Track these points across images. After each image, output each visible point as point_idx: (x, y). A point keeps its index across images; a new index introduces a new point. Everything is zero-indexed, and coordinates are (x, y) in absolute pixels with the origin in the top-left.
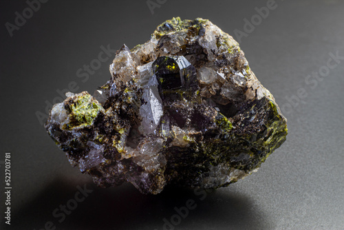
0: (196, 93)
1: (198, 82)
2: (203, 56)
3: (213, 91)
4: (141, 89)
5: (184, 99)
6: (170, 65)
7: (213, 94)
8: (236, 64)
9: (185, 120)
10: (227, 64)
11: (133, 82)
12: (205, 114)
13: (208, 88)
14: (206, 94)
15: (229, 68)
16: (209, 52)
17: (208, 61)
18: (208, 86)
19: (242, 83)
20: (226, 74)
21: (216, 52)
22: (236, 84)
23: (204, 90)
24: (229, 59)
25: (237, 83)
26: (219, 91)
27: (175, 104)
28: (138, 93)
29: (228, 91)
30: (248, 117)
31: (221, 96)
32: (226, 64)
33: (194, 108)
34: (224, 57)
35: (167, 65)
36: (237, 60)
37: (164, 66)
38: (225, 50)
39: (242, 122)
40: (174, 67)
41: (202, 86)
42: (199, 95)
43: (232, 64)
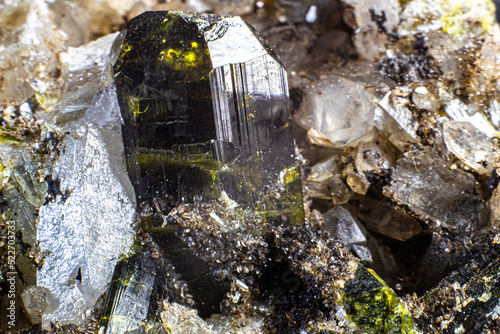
0: (285, 176)
1: (302, 135)
2: (342, 37)
3: (357, 180)
4: (55, 139)
5: (224, 196)
6: (176, 46)
7: (357, 189)
8: (466, 77)
9: (224, 287)
10: (430, 74)
11: (35, 107)
12: (307, 267)
13: (341, 167)
14: (329, 187)
15: (433, 90)
16: (362, 22)
17: (356, 57)
18: (343, 157)
19: (480, 156)
20: (419, 114)
21: (389, 25)
22: (455, 160)
23: (322, 173)
24: (439, 55)
25: (460, 152)
26: (379, 181)
27: (185, 215)
28: (43, 152)
29: (417, 182)
30: (485, 297)
31: (389, 200)
32: (423, 75)
33: (270, 238)
34: (420, 47)
35: (166, 47)
36: (471, 62)
37: (154, 50)
38: (430, 18)
39: (459, 318)
40: (191, 57)
41: (317, 154)
42: (295, 186)
43: (449, 75)
